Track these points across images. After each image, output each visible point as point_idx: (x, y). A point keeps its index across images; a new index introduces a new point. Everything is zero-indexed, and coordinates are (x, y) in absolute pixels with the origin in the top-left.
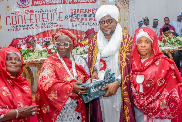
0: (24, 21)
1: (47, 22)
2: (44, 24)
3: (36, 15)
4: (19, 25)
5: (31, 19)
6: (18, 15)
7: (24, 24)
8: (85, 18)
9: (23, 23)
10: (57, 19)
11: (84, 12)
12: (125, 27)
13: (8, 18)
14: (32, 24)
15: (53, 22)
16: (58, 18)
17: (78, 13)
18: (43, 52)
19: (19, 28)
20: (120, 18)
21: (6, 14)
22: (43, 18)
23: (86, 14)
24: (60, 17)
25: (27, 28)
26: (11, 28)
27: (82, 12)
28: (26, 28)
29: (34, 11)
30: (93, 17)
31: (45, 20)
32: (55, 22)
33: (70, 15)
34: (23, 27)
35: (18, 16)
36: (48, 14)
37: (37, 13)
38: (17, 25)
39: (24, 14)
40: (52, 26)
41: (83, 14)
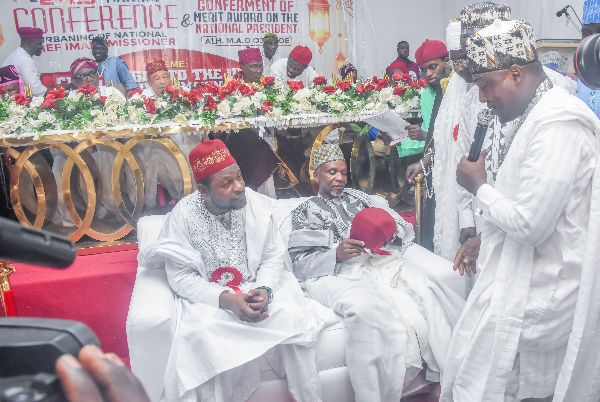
0: (68, 26)
1: (134, 30)
2: (125, 34)
3: (101, 7)
4: (55, 34)
5: (87, 21)
6: (51, 6)
7: (69, 33)
8: (238, 23)
9: (64, 31)
10: (161, 25)
12: (340, 54)
13: (20, 14)
14: (91, 33)
15: (150, 30)
16: (164, 22)
17: (218, 10)
18: (131, 108)
19: (53, 43)
20: (327, 30)
22: (121, 19)
23: (239, 12)
24: (168, 18)
25: (78, 45)
27: (228, 8)
28: (74, 43)
30: (259, 24)
31: (126, 23)
32: (155, 31)
33: (195, 15)
34: (64, 42)
35: (51, 10)
36: (134, 6)
37: (104, 3)
38: (49, 34)
39: (69, 5)
40: (146, 42)
41: (232, 12)
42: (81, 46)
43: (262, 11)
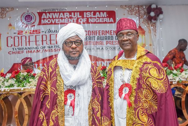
0: (28, 43)
1: (56, 45)
2: (52, 47)
3: (42, 35)
4: (22, 47)
5: (36, 41)
6: (22, 35)
7: (28, 46)
8: (102, 41)
9: (26, 45)
11: (101, 34)
13: (9, 39)
14: (37, 46)
17: (93, 36)
19: (21, 50)
20: (144, 43)
21: (8, 33)
22: (50, 40)
23: (103, 36)
26: (12, 51)
27: (98, 34)
28: (30, 51)
29: (41, 31)
30: (112, 41)
31: (53, 42)
34: (26, 50)
35: (21, 37)
36: (56, 35)
37: (44, 33)
38: (20, 46)
39: (29, 35)
41: (100, 36)
42: (32, 52)
43: (113, 36)
